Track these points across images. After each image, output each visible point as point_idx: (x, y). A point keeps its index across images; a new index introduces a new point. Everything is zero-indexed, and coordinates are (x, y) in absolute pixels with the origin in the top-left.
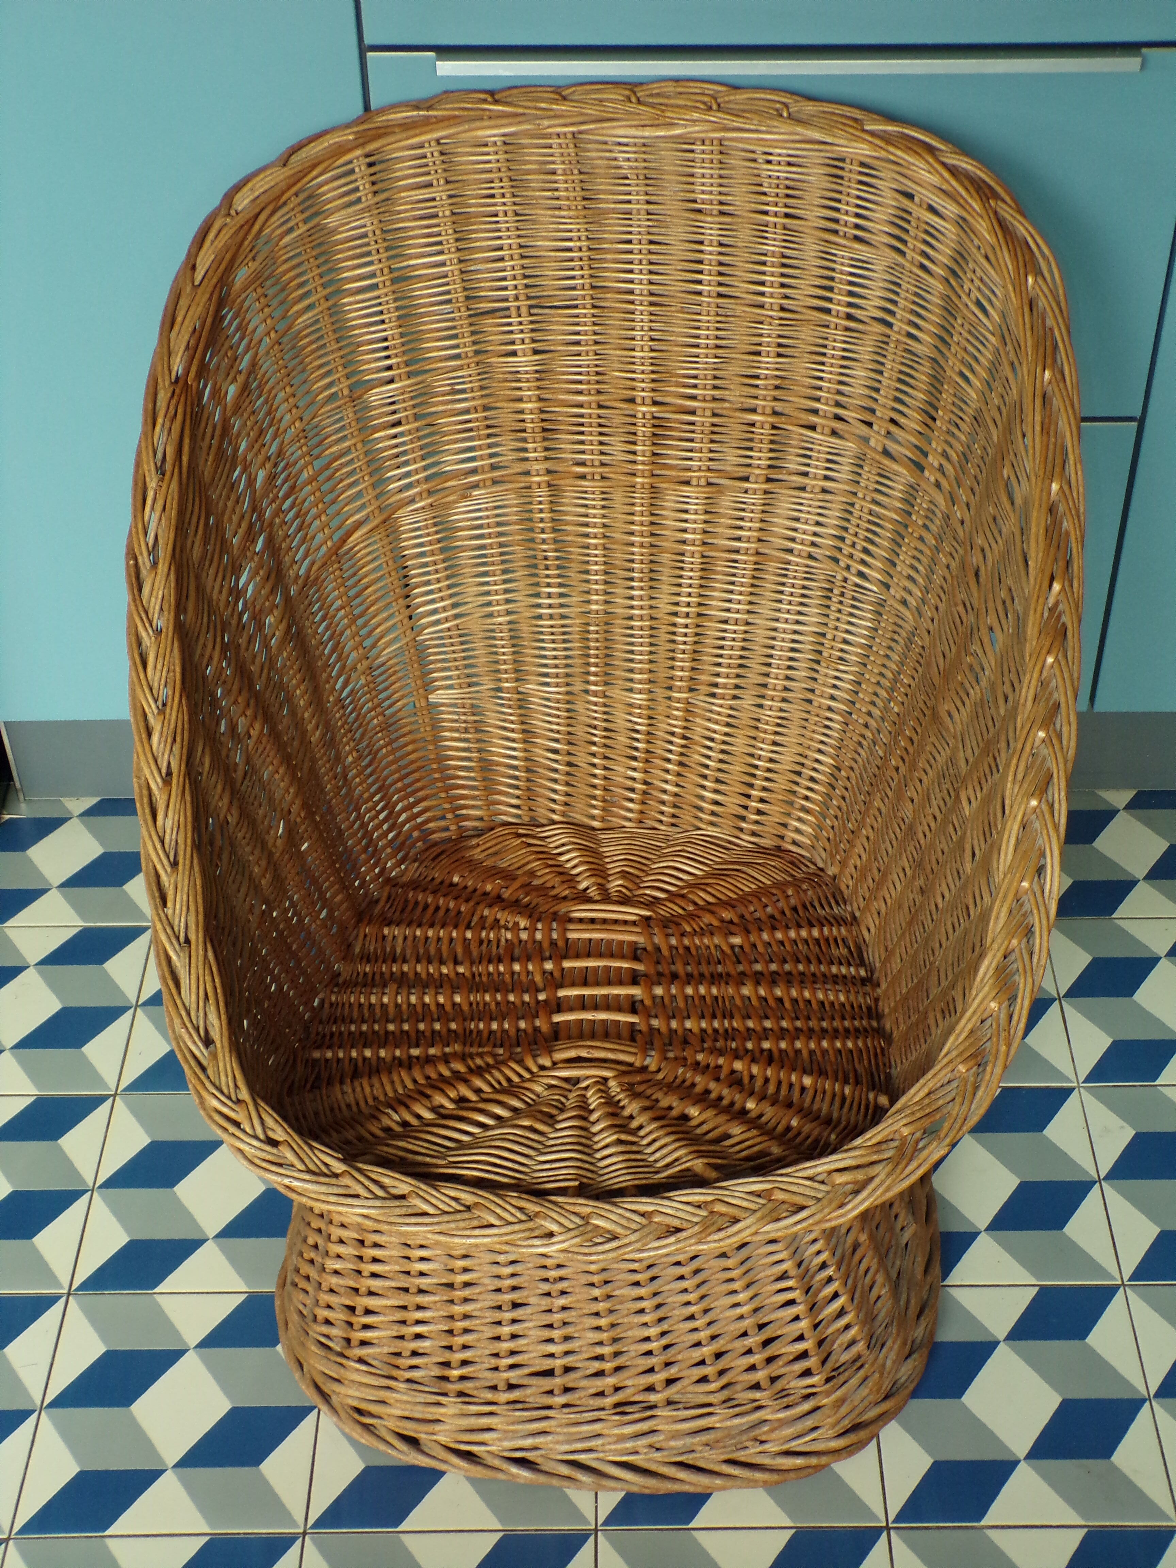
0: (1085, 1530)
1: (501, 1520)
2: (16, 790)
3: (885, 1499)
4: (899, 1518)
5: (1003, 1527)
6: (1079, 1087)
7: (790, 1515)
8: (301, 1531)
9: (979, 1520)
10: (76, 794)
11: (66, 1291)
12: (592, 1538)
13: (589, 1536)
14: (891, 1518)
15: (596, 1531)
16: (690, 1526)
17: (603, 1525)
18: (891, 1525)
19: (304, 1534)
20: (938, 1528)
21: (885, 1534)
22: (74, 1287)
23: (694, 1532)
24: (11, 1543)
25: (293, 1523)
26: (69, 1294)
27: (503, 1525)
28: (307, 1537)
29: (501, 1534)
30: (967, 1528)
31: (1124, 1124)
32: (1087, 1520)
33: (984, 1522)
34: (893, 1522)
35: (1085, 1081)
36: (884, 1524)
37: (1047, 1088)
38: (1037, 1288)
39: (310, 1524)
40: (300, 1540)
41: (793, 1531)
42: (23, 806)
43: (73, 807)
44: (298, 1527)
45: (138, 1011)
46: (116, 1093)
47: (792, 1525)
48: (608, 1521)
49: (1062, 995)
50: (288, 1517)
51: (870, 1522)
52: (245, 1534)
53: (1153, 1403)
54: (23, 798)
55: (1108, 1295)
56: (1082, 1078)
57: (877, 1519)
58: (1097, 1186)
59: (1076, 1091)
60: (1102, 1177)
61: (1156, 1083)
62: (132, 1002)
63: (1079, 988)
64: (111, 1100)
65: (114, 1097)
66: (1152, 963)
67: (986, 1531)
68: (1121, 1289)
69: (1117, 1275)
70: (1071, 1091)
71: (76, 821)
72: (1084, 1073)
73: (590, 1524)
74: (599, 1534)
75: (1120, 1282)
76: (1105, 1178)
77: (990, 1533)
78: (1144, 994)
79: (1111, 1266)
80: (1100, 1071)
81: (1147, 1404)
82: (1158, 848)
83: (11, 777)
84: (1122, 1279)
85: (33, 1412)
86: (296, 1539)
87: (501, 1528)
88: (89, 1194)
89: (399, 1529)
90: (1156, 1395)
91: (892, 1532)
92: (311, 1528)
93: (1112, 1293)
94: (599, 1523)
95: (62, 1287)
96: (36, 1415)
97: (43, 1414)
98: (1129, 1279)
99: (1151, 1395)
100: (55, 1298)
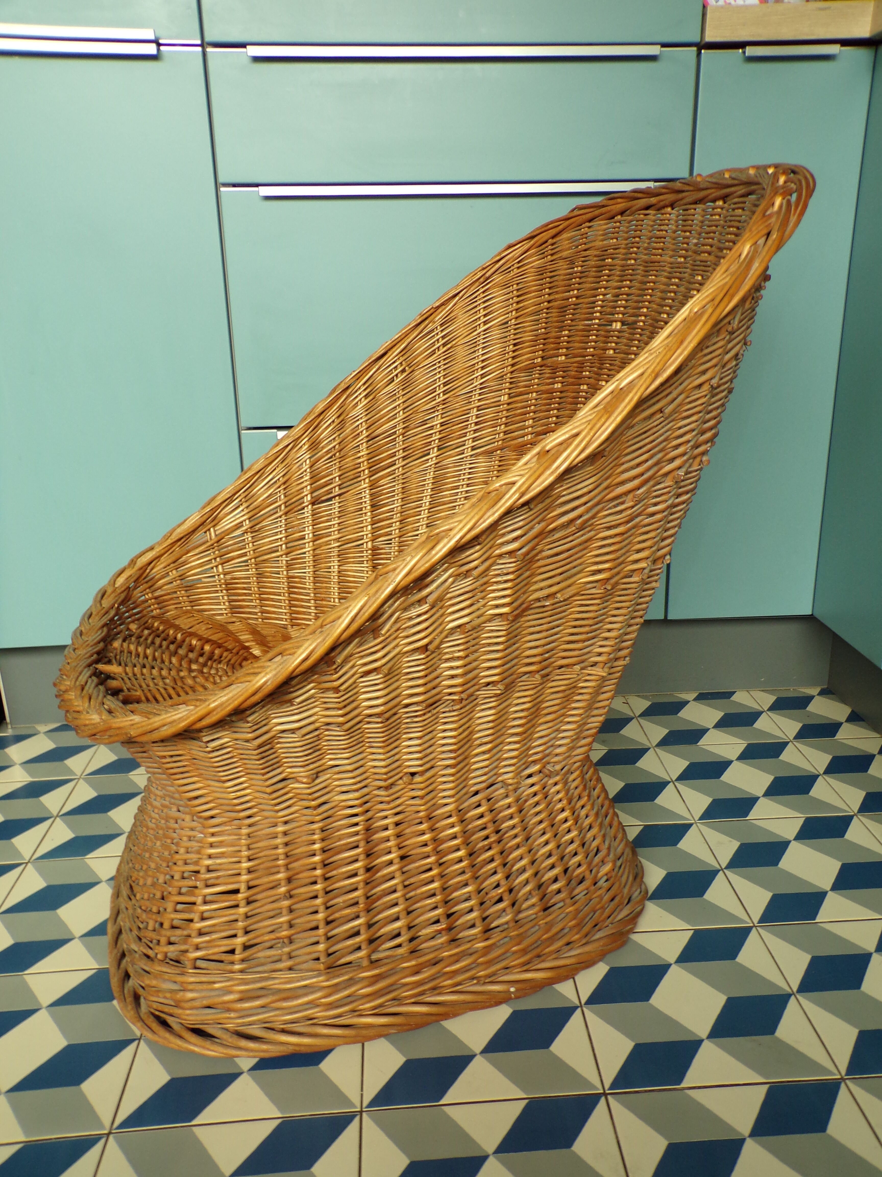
0: (767, 1086)
1: (280, 1109)
2: (7, 723)
3: (600, 1073)
4: (613, 1086)
5: (700, 1088)
6: (696, 823)
7: (524, 1090)
8: (106, 1132)
9: (679, 1084)
10: (45, 722)
12: (358, 1117)
13: (354, 1116)
14: (607, 1087)
15: (361, 1112)
16: (441, 1102)
17: (367, 1107)
18: (608, 1092)
19: (108, 1135)
20: (646, 1091)
21: (603, 1099)
23: (443, 1107)
25: (102, 1126)
27: (282, 1113)
28: (111, 1136)
29: (280, 1121)
30: (670, 1089)
31: (731, 839)
32: (768, 1078)
33: (683, 1085)
34: (609, 1089)
35: (700, 819)
36: (602, 1091)
37: (675, 824)
38: (692, 931)
39: (115, 1126)
40: (104, 1140)
41: (527, 1101)
42: (10, 730)
43: (43, 728)
44: (104, 1128)
45: (58, 819)
46: (29, 862)
47: (525, 1096)
48: (372, 1104)
49: (674, 780)
50: (97, 1121)
51: (590, 1090)
52: (55, 1139)
53: (798, 996)
54: (9, 726)
55: (745, 932)
56: (697, 818)
57: (595, 1088)
58: (721, 872)
59: (694, 825)
60: (723, 867)
61: (747, 818)
62: (55, 814)
63: (684, 777)
64: (24, 865)
65: (27, 863)
66: (728, 763)
67: (687, 1091)
68: (754, 929)
69: (749, 921)
70: (691, 825)
71: (42, 735)
72: (697, 816)
73: (356, 1107)
74: (364, 1114)
75: (752, 925)
76: (726, 868)
77: (690, 1092)
78: (727, 777)
79: (743, 916)
80: (709, 814)
81: (793, 997)
82: (717, 715)
83: (4, 718)
84: (753, 923)
86: (101, 1138)
87: (281, 1115)
89: (191, 1124)
90: (798, 991)
91: (609, 1097)
92: (115, 1129)
93: (748, 931)
94: (364, 1106)
98: (758, 923)
99: (795, 991)
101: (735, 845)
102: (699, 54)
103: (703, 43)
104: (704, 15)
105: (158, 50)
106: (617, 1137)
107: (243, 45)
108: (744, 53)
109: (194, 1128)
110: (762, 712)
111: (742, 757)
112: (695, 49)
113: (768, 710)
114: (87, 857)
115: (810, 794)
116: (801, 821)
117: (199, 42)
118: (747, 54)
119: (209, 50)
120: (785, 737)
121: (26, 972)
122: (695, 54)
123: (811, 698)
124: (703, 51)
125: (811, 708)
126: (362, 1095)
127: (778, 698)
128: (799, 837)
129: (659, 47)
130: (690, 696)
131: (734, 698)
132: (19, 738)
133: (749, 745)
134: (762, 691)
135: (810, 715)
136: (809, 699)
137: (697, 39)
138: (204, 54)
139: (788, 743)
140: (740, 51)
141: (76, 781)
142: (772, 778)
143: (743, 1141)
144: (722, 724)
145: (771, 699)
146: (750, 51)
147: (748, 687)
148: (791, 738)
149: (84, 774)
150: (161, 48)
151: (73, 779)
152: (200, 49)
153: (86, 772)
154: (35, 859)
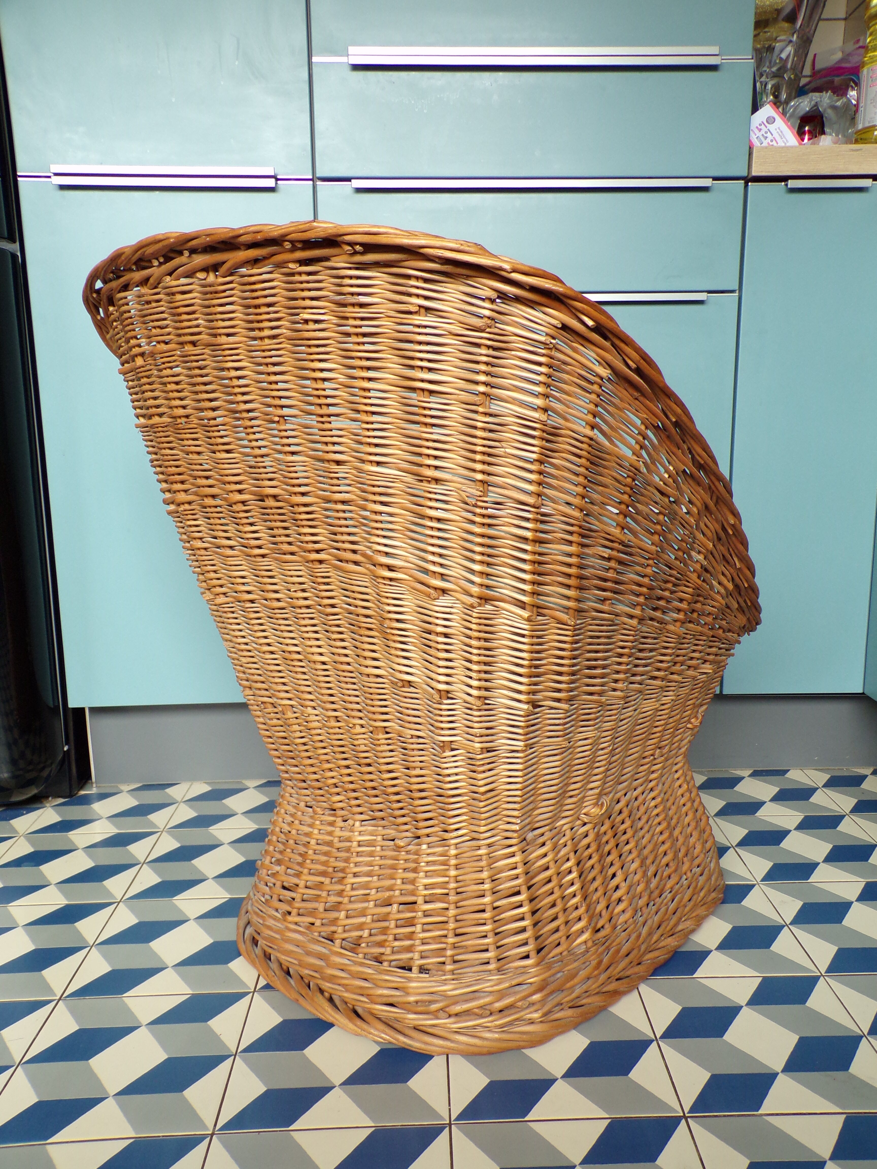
0: (845, 1116)
1: (372, 1119)
2: (93, 783)
3: (678, 1098)
4: (693, 1110)
5: (777, 1114)
6: (758, 884)
7: (606, 1110)
8: (210, 1133)
9: (758, 1111)
10: (127, 782)
11: (58, 998)
12: (447, 1129)
14: (686, 1112)
15: (450, 1124)
16: (526, 1119)
17: (455, 1120)
18: (687, 1115)
19: (212, 1135)
20: (725, 1116)
21: (683, 1121)
22: (65, 995)
23: (529, 1123)
25: (205, 1127)
26: (60, 999)
27: (373, 1122)
28: (214, 1137)
29: (373, 1129)
30: (749, 1115)
31: (794, 899)
32: (844, 1109)
33: (760, 1112)
34: (689, 1113)
35: (762, 881)
36: (682, 1114)
37: (738, 885)
38: (761, 978)
39: (218, 1128)
40: (208, 1139)
41: (609, 1120)
43: (125, 788)
44: (208, 1129)
45: (144, 865)
46: (120, 901)
47: (608, 1116)
48: (460, 1117)
49: (734, 845)
50: (200, 1123)
51: (670, 1113)
52: (163, 1136)
53: (869, 1038)
54: (94, 785)
55: (813, 980)
56: (759, 880)
57: (675, 1111)
58: (786, 927)
59: (757, 886)
60: (788, 923)
61: (809, 881)
62: (142, 861)
63: (743, 843)
64: (116, 904)
65: (119, 903)
66: (787, 832)
67: (764, 1117)
68: (822, 978)
69: (816, 971)
70: (753, 886)
71: (125, 793)
72: (759, 878)
73: (445, 1120)
74: (453, 1126)
75: (819, 974)
76: (790, 924)
77: (769, 1119)
78: (786, 844)
79: (810, 966)
80: (770, 877)
81: (864, 1038)
82: (774, 790)
83: (89, 777)
85: (13, 1066)
86: (205, 1138)
87: (373, 1125)
88: (89, 948)
89: (290, 1128)
90: (869, 1034)
91: (689, 1120)
92: (218, 1131)
93: (816, 979)
94: (452, 1120)
95: (56, 996)
96: (14, 1068)
97: (19, 1067)
98: (826, 973)
99: (866, 1034)
100: (49, 1002)
101: (798, 904)
102: (746, 186)
103: (750, 176)
104: (750, 154)
105: (276, 184)
106: (699, 1155)
107: (348, 179)
108: (787, 185)
109: (291, 1133)
110: (818, 789)
111: (800, 828)
112: (743, 182)
113: (823, 787)
114: (175, 898)
115: (869, 861)
116: (862, 885)
117: (311, 177)
118: (789, 186)
119: (319, 183)
120: (842, 811)
121: (124, 995)
122: (743, 185)
123: (865, 777)
124: (750, 184)
125: (865, 785)
126: (450, 1110)
127: (832, 776)
128: (861, 898)
129: (711, 180)
130: (746, 773)
131: (788, 775)
132: (103, 796)
133: (806, 817)
134: (816, 770)
135: (864, 792)
136: (862, 778)
137: (745, 174)
138: (314, 187)
139: (844, 816)
140: (783, 183)
141: (159, 833)
142: (830, 846)
143: (824, 1163)
144: (778, 798)
145: (825, 777)
146: (791, 183)
147: (802, 766)
148: (848, 812)
149: (167, 828)
150: (279, 182)
151: (158, 832)
152: (311, 182)
153: (169, 826)
154: (128, 899)
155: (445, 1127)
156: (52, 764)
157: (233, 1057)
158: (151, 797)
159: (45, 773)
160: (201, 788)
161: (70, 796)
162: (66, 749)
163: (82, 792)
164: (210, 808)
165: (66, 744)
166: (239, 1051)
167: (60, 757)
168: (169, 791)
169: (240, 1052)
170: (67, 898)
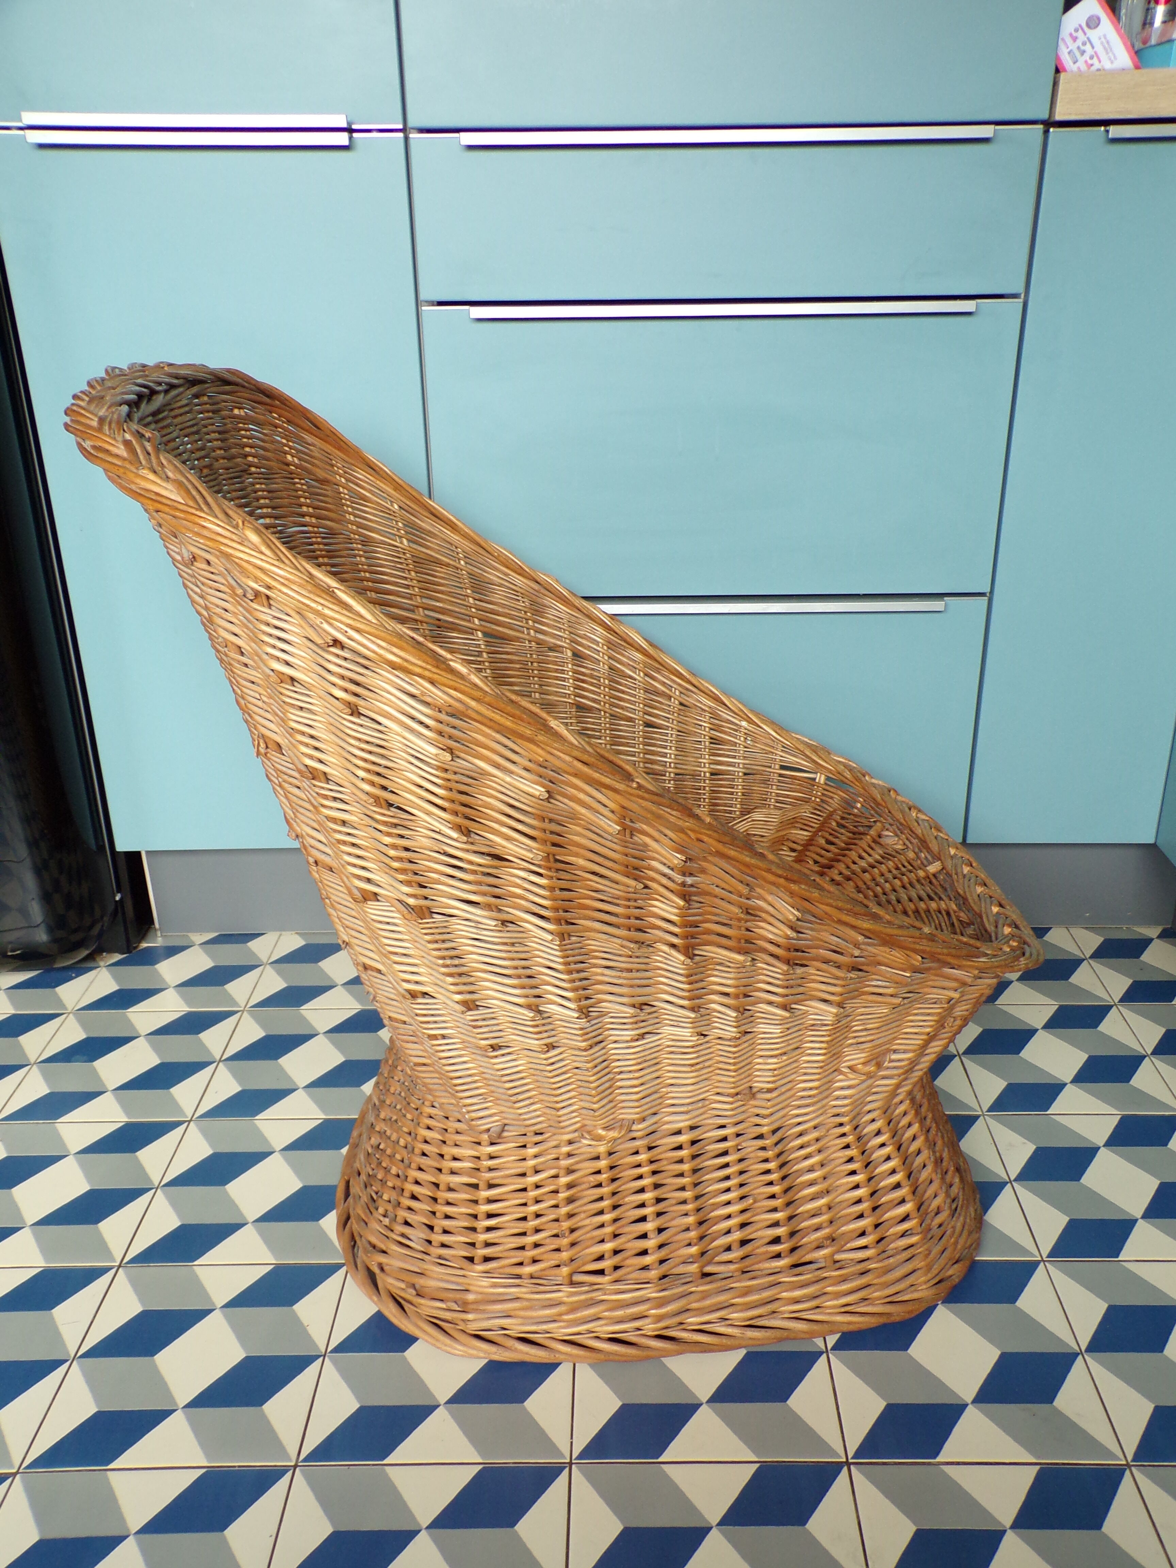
0: (1038, 1467)
1: (481, 1454)
2: (156, 930)
3: (843, 1436)
4: (858, 1454)
5: (958, 1463)
6: (984, 1115)
7: (755, 1452)
8: (293, 1464)
9: (935, 1458)
10: (200, 930)
11: (117, 1264)
12: (567, 1470)
14: (850, 1455)
15: (571, 1464)
16: (660, 1460)
17: (577, 1458)
18: (850, 1461)
19: (295, 1467)
20: (896, 1464)
21: (845, 1469)
22: (125, 1261)
23: (662, 1465)
24: (18, 1476)
25: (286, 1456)
26: (120, 1266)
27: (483, 1459)
28: (298, 1469)
29: (481, 1467)
30: (924, 1464)
31: (1025, 1141)
32: (1039, 1458)
33: (938, 1459)
34: (853, 1458)
35: (989, 1111)
36: (844, 1460)
37: (958, 1115)
39: (302, 1457)
40: (290, 1473)
41: (758, 1465)
42: (160, 939)
43: (198, 938)
44: (290, 1460)
45: (221, 1064)
46: (191, 1120)
47: (757, 1459)
48: (581, 1456)
49: (961, 1053)
50: (282, 1451)
51: (831, 1457)
52: (239, 1466)
53: (1086, 1356)
54: (159, 934)
55: (1029, 1268)
56: (985, 1109)
57: (836, 1454)
58: (1009, 1185)
59: (982, 1117)
60: (1012, 1179)
61: (1048, 1112)
62: (218, 1058)
63: (974, 1049)
64: (186, 1124)
65: (189, 1121)
66: (1032, 1033)
67: (943, 1467)
68: (1042, 1264)
69: (1037, 1253)
70: (977, 1117)
71: (196, 948)
72: (986, 1106)
73: (564, 1457)
74: (574, 1466)
75: (1040, 1259)
76: (1015, 1180)
77: (946, 1468)
78: (1028, 1053)
79: (1030, 1246)
80: (1000, 1105)
81: (1080, 1357)
83: (152, 922)
84: (1041, 1256)
85: (66, 1361)
86: (287, 1471)
87: (481, 1461)
88: (154, 1191)
89: (385, 1462)
90: (1086, 1351)
91: (852, 1467)
92: (302, 1461)
93: (1033, 1266)
94: (574, 1457)
95: (114, 1261)
96: (68, 1363)
97: (75, 1362)
98: (1048, 1257)
99: (1083, 1350)
100: (106, 1270)
101: (1029, 1149)
102: (1046, 132)
103: (1052, 120)
104: (1055, 84)
105: (351, 138)
106: (858, 1517)
107: (456, 131)
108: (1107, 131)
109: (386, 1467)
110: (1083, 960)
111: (1050, 1025)
112: (1041, 126)
113: (1091, 957)
114: (257, 1118)
115: (1132, 1082)
116: (1115, 1121)
117: (400, 126)
118: (1110, 136)
119: (413, 136)
120: (1109, 999)
121: (195, 1263)
122: (1040, 134)
123: (1147, 942)
124: (1051, 130)
125: (1147, 957)
126: (572, 1443)
127: (1105, 941)
128: (1111, 1143)
129: (993, 126)
131: (1049, 937)
132: (172, 951)
133: (1061, 1007)
134: (1086, 928)
135: (1146, 967)
136: (1145, 943)
137: (1045, 116)
138: (406, 139)
139: (1111, 1007)
140: (1103, 128)
141: (239, 1014)
142: (1085, 1057)
143: (1004, 1532)
144: (1030, 976)
145: (1096, 942)
146: (1115, 131)
147: (1068, 922)
148: (1116, 1001)
149: (249, 1006)
150: (355, 135)
151: (236, 1012)
152: (401, 135)
153: (250, 1005)
154: (198, 1117)
155: (565, 1467)
156: (102, 917)
157: (321, 1358)
158: (230, 955)
159: (96, 931)
160: (292, 942)
161: (129, 952)
162: (117, 898)
163: (144, 945)
164: (304, 975)
165: (118, 892)
166: (329, 1349)
167: (111, 908)
168: (253, 945)
169: (332, 1352)
170: (128, 1114)
